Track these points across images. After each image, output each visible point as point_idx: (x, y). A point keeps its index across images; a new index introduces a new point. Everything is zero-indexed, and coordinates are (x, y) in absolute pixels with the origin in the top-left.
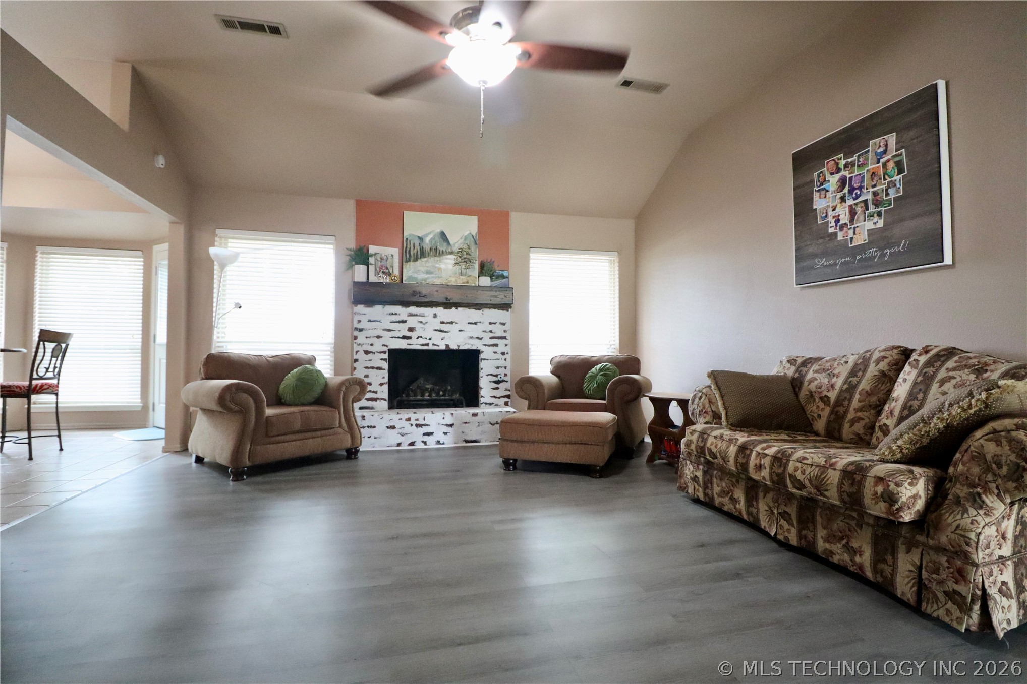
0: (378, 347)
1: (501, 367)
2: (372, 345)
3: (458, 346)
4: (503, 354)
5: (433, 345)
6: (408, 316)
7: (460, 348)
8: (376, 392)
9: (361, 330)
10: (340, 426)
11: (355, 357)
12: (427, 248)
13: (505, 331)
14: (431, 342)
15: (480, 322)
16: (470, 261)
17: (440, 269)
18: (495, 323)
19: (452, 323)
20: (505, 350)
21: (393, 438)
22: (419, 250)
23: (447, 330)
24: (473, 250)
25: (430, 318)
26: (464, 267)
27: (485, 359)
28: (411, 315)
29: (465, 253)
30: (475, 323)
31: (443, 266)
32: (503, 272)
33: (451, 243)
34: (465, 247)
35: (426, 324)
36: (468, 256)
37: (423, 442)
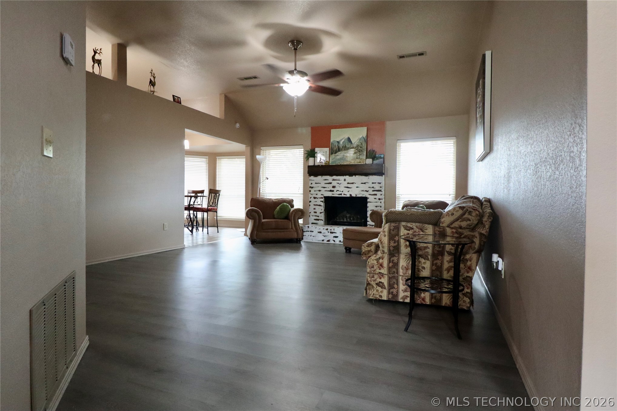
0: (319, 196)
1: (379, 206)
2: (317, 194)
3: (356, 195)
4: (379, 199)
5: (344, 194)
6: (333, 180)
7: (357, 196)
8: (318, 216)
9: (312, 188)
10: (292, 228)
11: (310, 200)
12: (341, 146)
13: (381, 187)
14: (343, 193)
15: (367, 183)
16: (362, 151)
17: (347, 156)
18: (375, 183)
19: (353, 183)
20: (381, 197)
21: (320, 237)
22: (337, 148)
23: (350, 187)
24: (363, 145)
25: (342, 181)
26: (358, 154)
27: (369, 202)
28: (334, 180)
29: (359, 147)
30: (365, 183)
31: (348, 155)
32: (381, 155)
33: (353, 142)
34: (360, 144)
35: (341, 185)
36: (361, 149)
37: (333, 240)
